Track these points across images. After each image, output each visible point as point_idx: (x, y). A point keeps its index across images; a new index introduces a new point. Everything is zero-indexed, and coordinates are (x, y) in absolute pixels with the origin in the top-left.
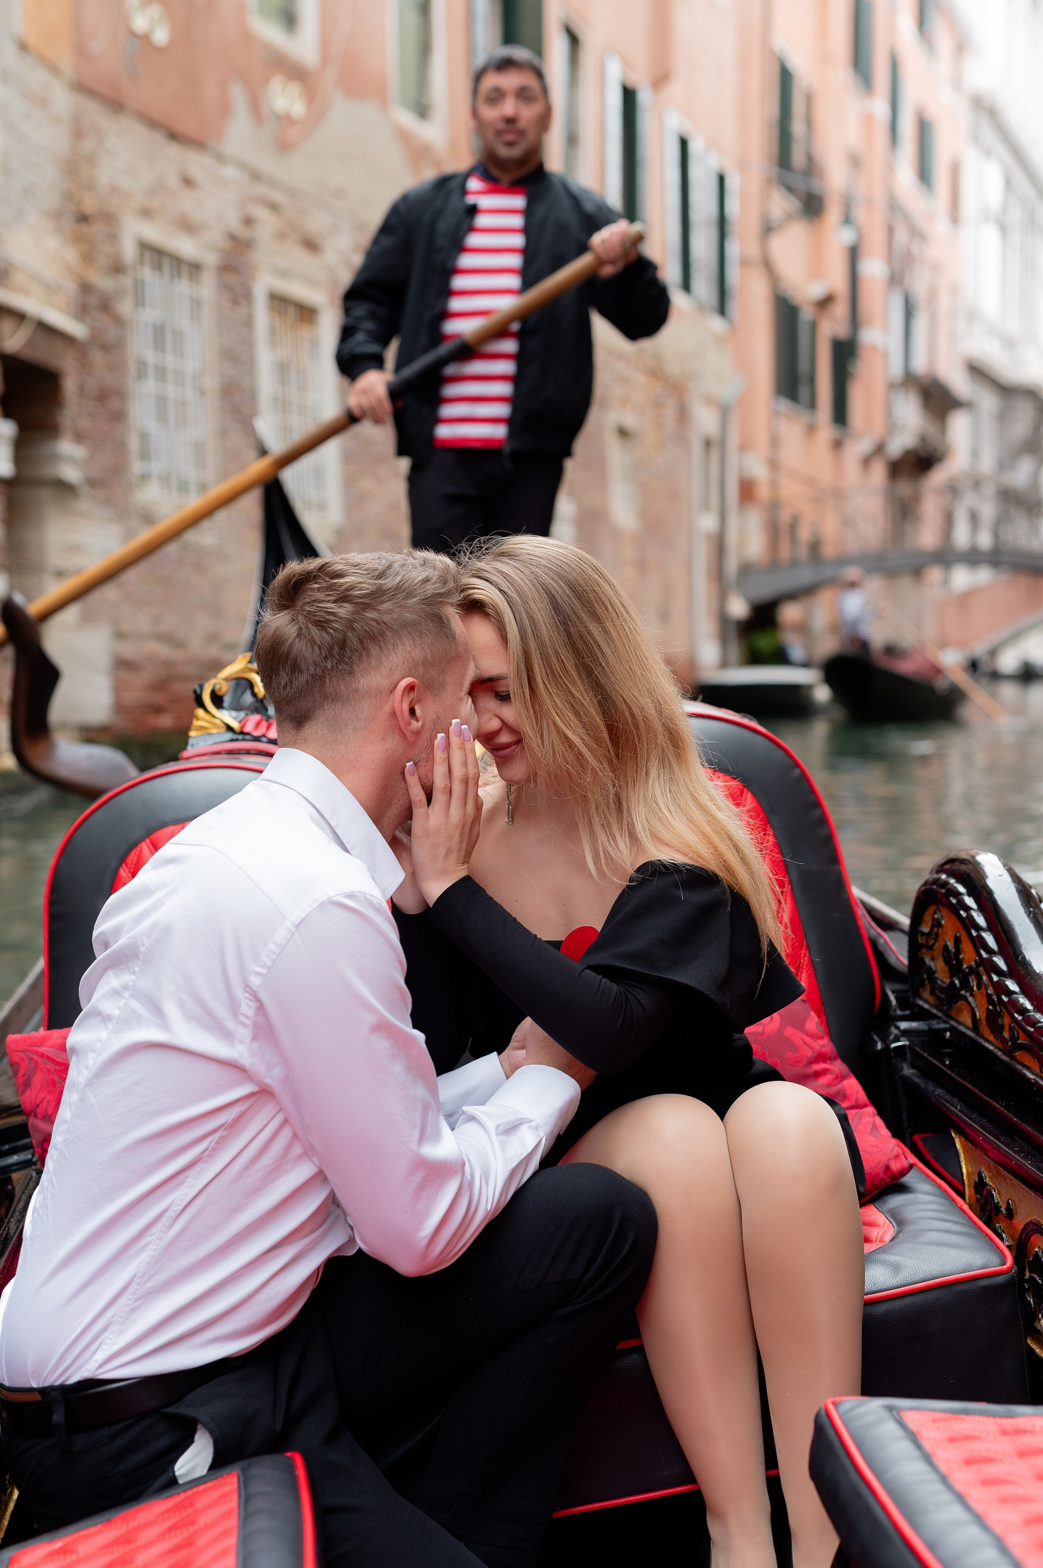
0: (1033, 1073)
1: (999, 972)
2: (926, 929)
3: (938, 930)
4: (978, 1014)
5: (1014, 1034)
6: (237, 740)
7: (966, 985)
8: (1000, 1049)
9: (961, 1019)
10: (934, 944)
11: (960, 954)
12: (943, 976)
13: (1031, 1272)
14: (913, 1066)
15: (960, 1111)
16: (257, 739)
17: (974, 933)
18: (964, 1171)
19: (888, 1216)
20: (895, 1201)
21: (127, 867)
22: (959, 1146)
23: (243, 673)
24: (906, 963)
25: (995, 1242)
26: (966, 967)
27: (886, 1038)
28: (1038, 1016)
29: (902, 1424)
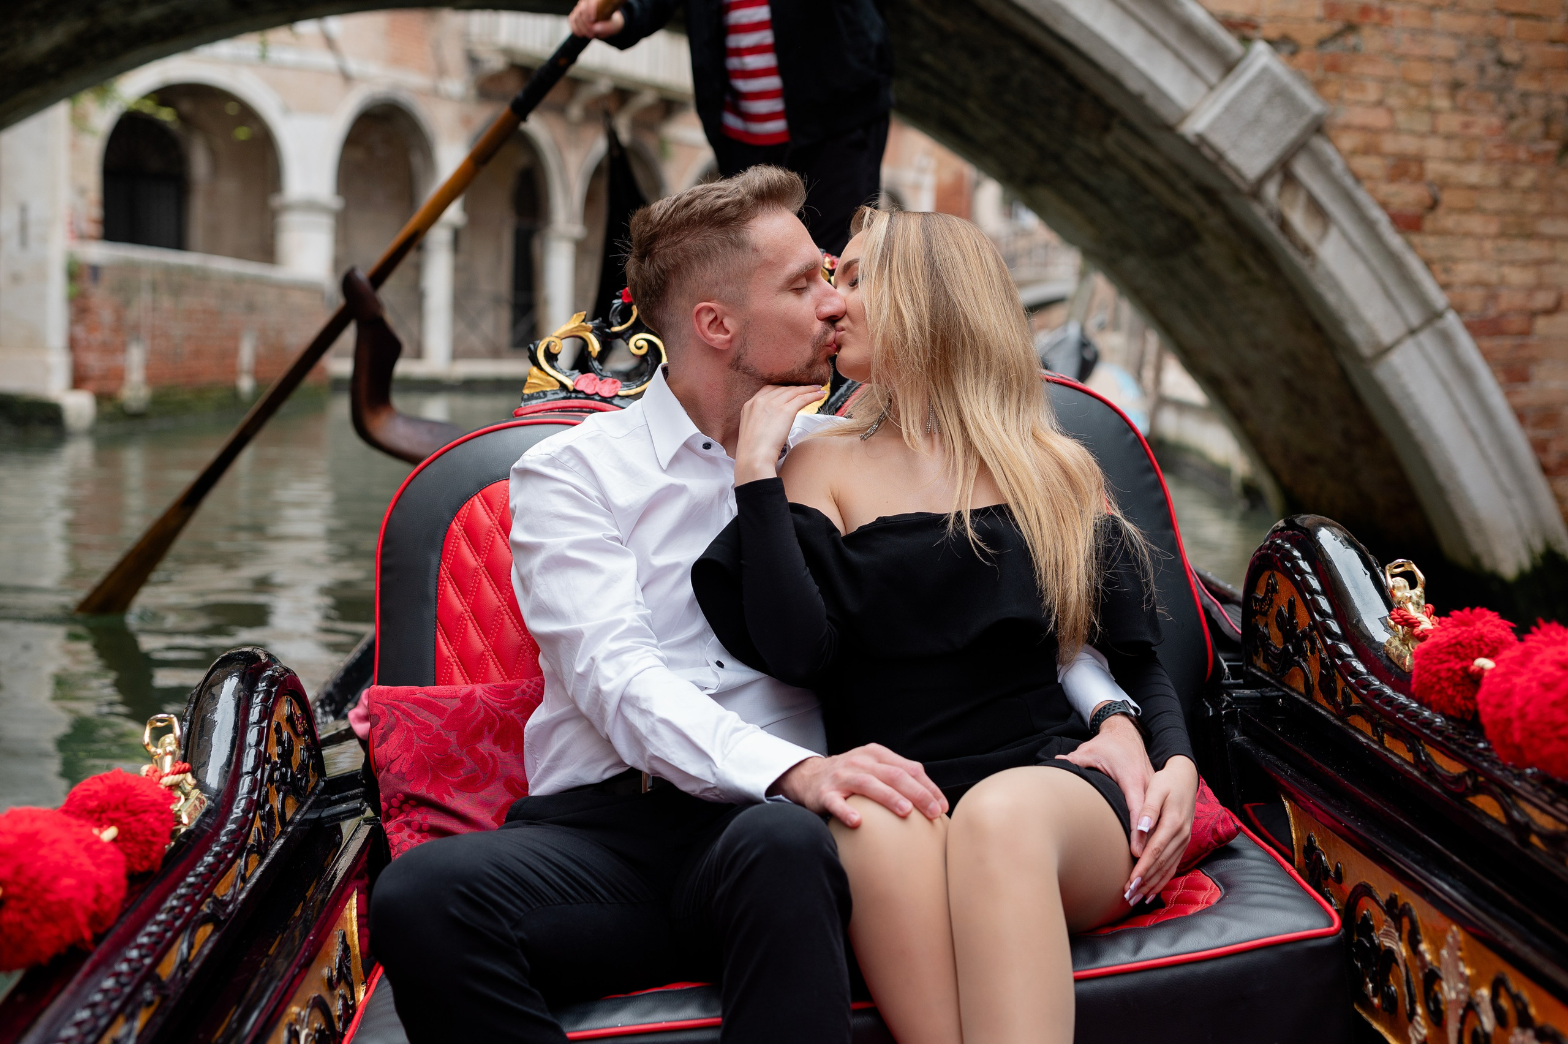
0: (1367, 739)
1: (1334, 637)
2: (1260, 596)
3: (1272, 596)
4: (1311, 679)
5: (1346, 697)
6: (570, 398)
7: (1299, 652)
8: (1333, 714)
9: (1294, 686)
10: (1268, 611)
11: (1294, 619)
12: (1276, 642)
13: (1358, 936)
14: (1243, 733)
15: (1291, 777)
16: (589, 397)
17: (1308, 597)
18: (1294, 836)
19: (1215, 880)
20: (1225, 866)
21: (459, 521)
22: (1288, 810)
23: (577, 331)
24: (1240, 632)
25: (1324, 907)
26: (1300, 632)
27: (1216, 706)
28: (1372, 678)
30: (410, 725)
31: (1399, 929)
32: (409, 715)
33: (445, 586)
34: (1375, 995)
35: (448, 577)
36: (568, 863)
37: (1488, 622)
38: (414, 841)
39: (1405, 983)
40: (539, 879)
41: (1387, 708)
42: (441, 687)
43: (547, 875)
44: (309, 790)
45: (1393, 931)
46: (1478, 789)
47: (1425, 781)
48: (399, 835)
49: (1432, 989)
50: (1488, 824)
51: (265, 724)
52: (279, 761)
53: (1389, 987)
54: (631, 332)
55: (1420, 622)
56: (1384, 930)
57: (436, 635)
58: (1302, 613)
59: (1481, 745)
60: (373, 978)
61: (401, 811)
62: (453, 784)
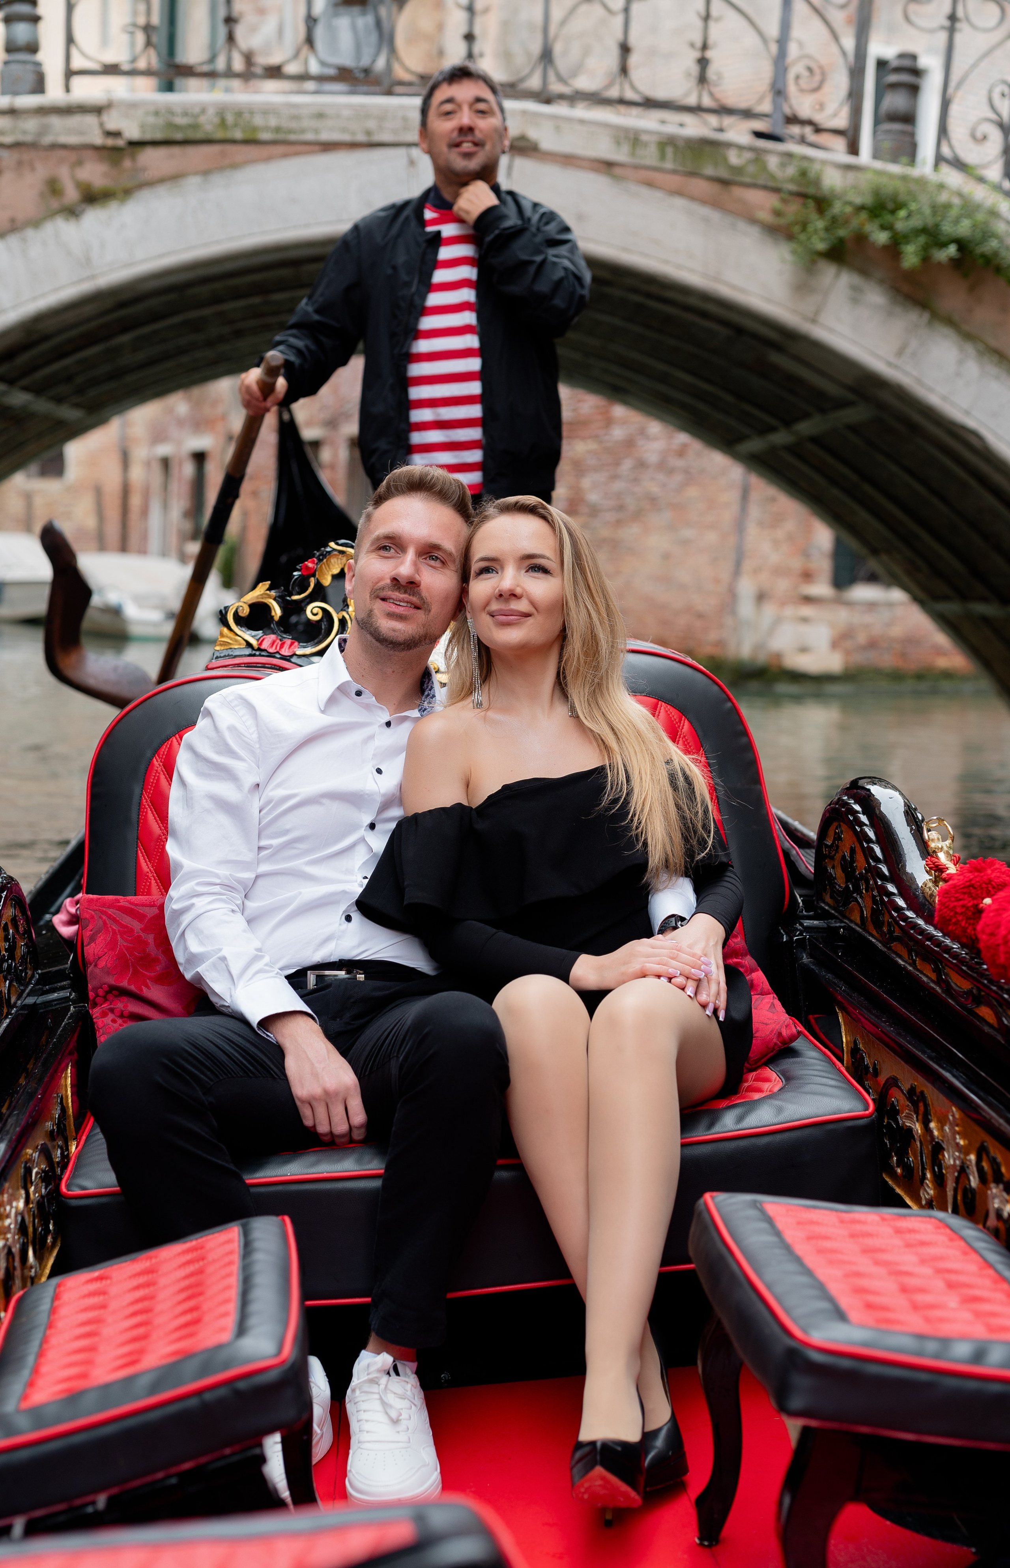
0: (903, 961)
1: (883, 878)
2: (829, 842)
3: (838, 843)
4: (865, 912)
5: (891, 928)
6: (254, 655)
7: (857, 890)
8: (880, 942)
9: (853, 918)
10: (835, 855)
11: (854, 863)
12: (840, 881)
13: (888, 1119)
14: (811, 956)
15: (844, 991)
16: (271, 655)
17: (865, 844)
18: (844, 1040)
19: (779, 1074)
20: (787, 1063)
21: (159, 757)
22: (841, 1019)
23: (262, 598)
24: (813, 871)
25: (863, 1096)
26: (859, 874)
27: (791, 933)
28: (910, 914)
29: (762, 1211)
30: (115, 928)
31: (917, 1113)
32: (114, 920)
33: (146, 810)
34: (898, 1166)
35: (148, 805)
37: (996, 869)
39: (919, 1154)
41: (919, 937)
42: (140, 897)
43: (231, 1053)
44: (27, 980)
45: (913, 1114)
46: (978, 1000)
47: (944, 995)
48: (104, 1019)
49: (938, 1157)
50: (986, 1029)
52: (6, 954)
53: (908, 1159)
54: (308, 600)
55: (947, 868)
56: (906, 1113)
57: (137, 853)
58: (860, 857)
59: (985, 967)
60: (82, 1136)
61: (105, 999)
62: (150, 978)
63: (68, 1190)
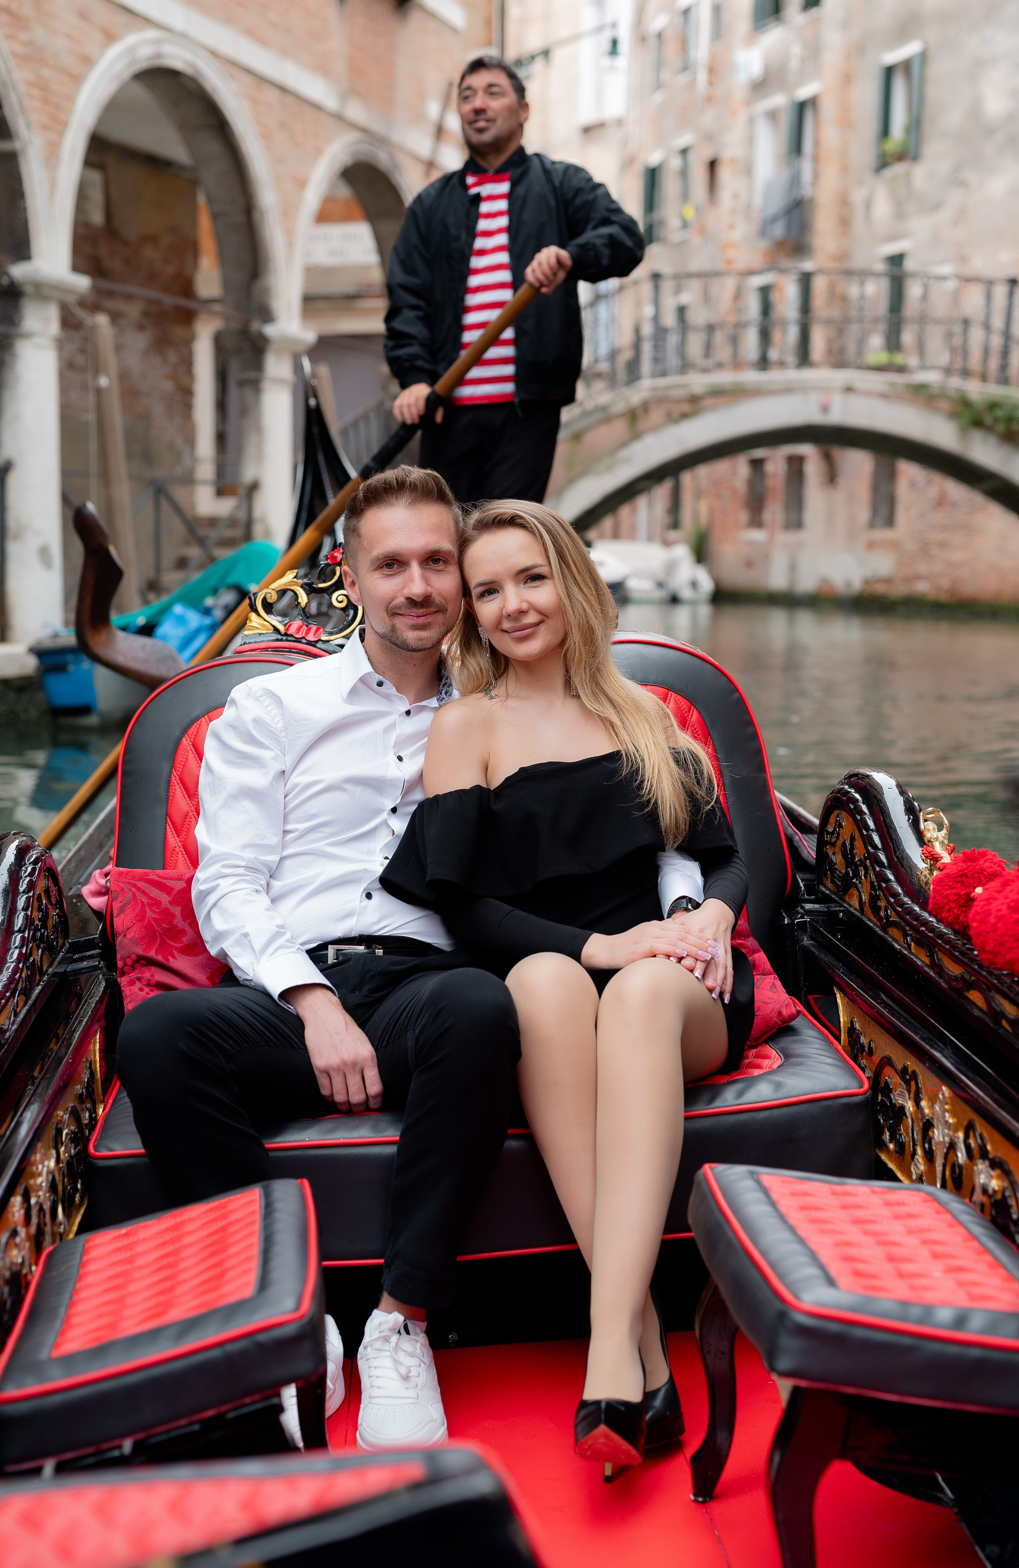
0: (899, 945)
1: (881, 864)
2: (830, 829)
3: (838, 830)
4: (864, 898)
5: (887, 913)
6: (281, 640)
7: (856, 875)
8: (878, 926)
9: (852, 903)
10: (835, 841)
11: (854, 849)
12: (841, 867)
13: (882, 1096)
14: (812, 938)
15: (842, 973)
16: (298, 640)
17: (865, 833)
18: (842, 1020)
19: (778, 1052)
20: (786, 1041)
21: (189, 738)
22: (839, 1001)
23: (290, 585)
24: (815, 857)
25: (857, 1074)
26: (858, 860)
27: (791, 916)
28: (906, 899)
29: (759, 1183)
30: (143, 900)
31: (909, 1092)
32: (143, 892)
33: (175, 789)
34: (891, 1142)
35: (177, 784)
36: (270, 1016)
37: (988, 860)
38: (143, 994)
39: (910, 1131)
40: (249, 1027)
41: (914, 922)
42: (168, 870)
43: (254, 1023)
44: (59, 949)
45: (906, 1092)
46: (971, 986)
47: (937, 979)
48: (131, 987)
49: (928, 1134)
50: (977, 1012)
51: (31, 894)
52: (39, 924)
53: (900, 1135)
54: (334, 588)
55: (942, 858)
56: (899, 1091)
57: (166, 829)
58: (859, 843)
59: (976, 953)
60: (109, 1099)
61: (133, 968)
62: (177, 949)
63: (96, 1151)
